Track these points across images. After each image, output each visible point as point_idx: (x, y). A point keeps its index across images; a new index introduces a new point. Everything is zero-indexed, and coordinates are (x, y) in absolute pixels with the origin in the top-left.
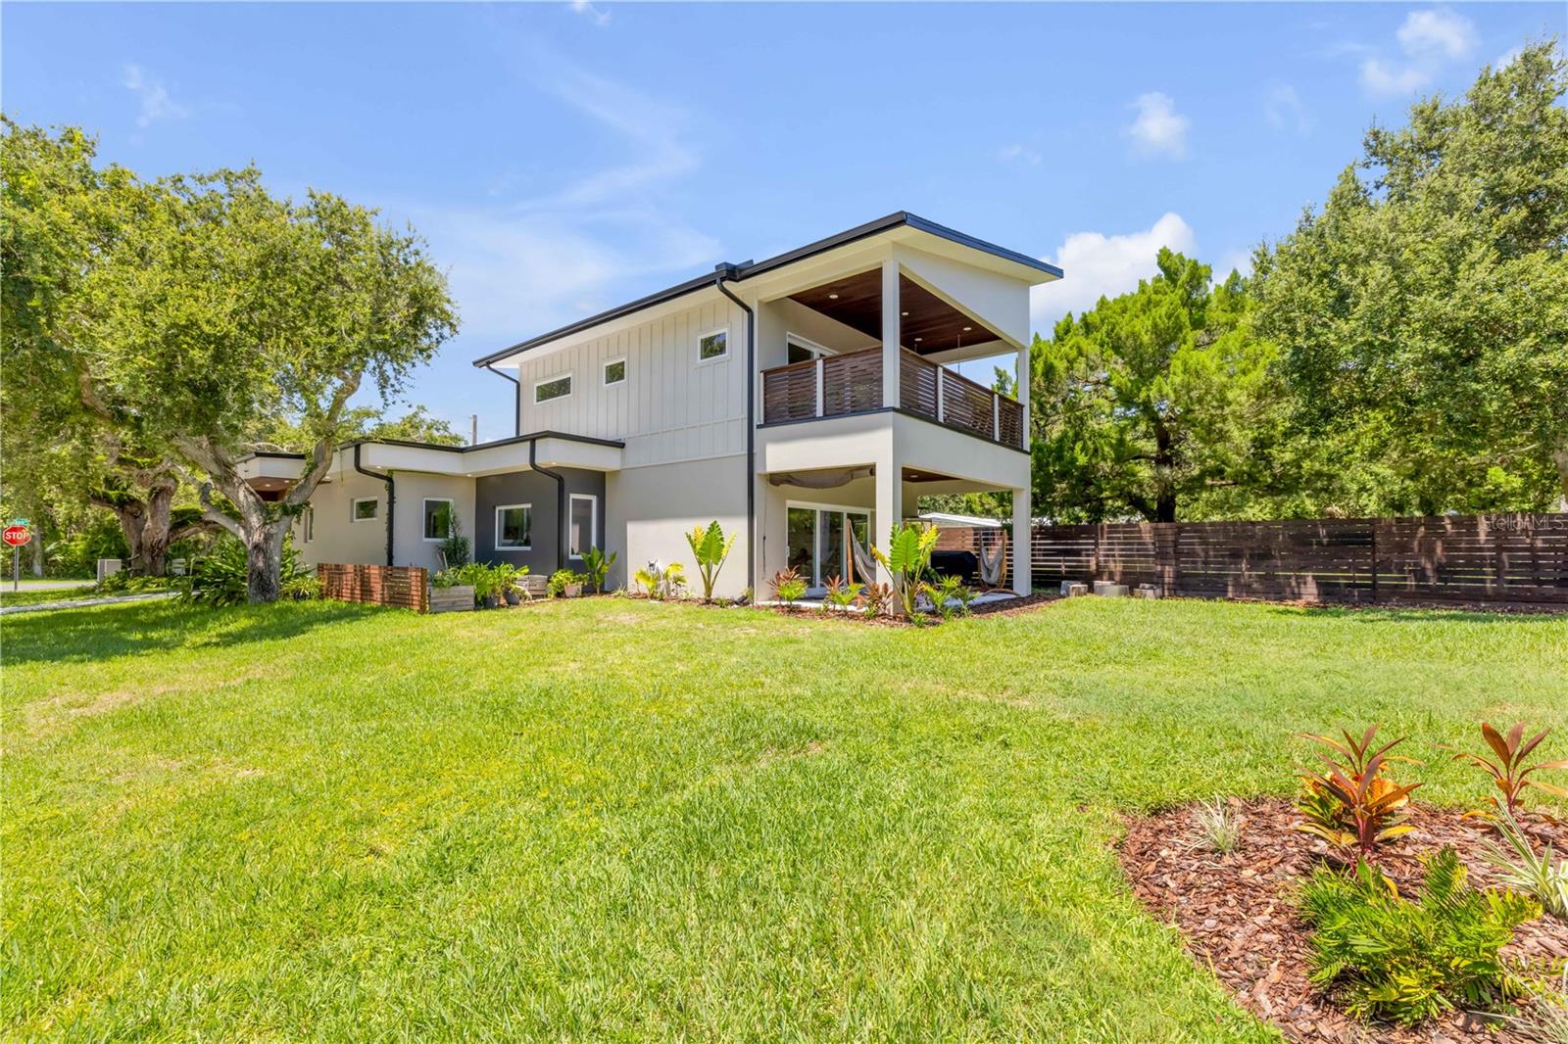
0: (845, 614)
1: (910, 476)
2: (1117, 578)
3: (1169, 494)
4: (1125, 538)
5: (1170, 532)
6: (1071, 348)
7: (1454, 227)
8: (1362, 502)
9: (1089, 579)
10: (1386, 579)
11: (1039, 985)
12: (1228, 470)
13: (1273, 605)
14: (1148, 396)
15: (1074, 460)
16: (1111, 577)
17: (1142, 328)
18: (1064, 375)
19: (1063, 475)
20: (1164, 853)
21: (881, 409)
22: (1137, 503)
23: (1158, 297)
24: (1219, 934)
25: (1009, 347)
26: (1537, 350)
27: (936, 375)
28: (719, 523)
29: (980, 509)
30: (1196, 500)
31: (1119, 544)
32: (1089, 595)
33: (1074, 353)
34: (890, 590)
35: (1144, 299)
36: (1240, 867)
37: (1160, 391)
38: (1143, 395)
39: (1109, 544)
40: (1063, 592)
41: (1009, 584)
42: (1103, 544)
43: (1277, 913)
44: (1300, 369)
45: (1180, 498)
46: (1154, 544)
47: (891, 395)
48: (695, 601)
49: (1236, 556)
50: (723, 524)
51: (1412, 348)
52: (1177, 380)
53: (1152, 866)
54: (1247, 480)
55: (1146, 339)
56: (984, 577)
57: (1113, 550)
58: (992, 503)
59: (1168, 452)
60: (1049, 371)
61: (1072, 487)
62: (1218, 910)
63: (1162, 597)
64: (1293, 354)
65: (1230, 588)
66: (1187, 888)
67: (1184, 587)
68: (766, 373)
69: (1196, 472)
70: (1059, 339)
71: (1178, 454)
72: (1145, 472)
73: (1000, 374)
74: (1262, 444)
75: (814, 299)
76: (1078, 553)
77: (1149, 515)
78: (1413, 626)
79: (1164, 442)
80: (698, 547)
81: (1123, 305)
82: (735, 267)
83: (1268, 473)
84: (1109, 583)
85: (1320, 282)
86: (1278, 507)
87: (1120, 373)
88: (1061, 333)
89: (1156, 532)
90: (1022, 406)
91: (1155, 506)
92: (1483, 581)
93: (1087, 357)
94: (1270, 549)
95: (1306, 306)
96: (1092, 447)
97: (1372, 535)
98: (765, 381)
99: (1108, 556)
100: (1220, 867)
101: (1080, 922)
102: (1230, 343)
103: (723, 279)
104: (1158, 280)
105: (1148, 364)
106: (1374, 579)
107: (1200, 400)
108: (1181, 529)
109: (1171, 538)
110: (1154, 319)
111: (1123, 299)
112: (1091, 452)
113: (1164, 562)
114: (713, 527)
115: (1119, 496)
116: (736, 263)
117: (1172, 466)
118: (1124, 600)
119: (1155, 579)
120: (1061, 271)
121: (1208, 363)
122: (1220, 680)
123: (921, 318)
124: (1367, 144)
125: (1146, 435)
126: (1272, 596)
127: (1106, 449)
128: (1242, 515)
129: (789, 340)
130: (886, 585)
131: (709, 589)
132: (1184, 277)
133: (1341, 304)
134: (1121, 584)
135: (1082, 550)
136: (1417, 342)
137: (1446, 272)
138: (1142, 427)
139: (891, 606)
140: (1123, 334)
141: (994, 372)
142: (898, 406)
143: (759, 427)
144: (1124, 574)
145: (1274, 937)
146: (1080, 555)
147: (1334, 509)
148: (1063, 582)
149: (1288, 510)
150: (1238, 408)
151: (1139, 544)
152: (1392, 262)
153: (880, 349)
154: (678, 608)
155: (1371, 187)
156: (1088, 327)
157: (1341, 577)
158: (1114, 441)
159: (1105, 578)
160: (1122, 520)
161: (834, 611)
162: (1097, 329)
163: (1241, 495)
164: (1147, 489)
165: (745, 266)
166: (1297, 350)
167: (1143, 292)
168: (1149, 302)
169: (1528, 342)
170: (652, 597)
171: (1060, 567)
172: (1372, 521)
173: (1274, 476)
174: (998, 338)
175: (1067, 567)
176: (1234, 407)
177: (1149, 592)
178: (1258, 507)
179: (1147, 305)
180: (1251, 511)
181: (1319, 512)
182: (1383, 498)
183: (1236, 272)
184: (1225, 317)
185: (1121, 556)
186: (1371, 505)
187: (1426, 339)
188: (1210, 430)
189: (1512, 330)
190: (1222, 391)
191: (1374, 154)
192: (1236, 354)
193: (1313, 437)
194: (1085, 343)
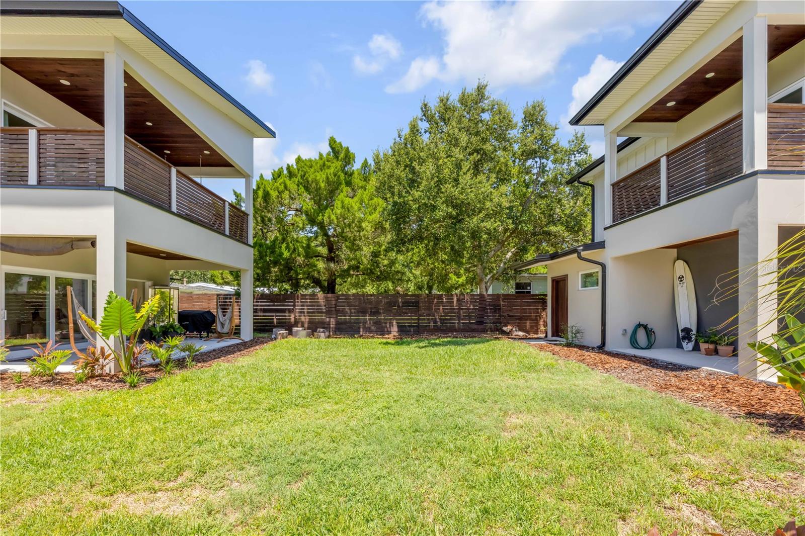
0: (52, 379)
2: (306, 325)
3: (333, 278)
4: (310, 302)
5: (333, 299)
6: (281, 185)
8: (409, 286)
9: (289, 328)
12: (362, 266)
14: (323, 219)
15: (281, 254)
16: (302, 325)
17: (318, 177)
18: (276, 201)
19: (276, 263)
21: (100, 186)
22: (317, 282)
23: (329, 164)
25: (239, 173)
30: (346, 282)
31: (307, 306)
32: (289, 337)
33: (282, 188)
35: (321, 162)
37: (329, 217)
38: (320, 218)
39: (302, 306)
40: (273, 336)
41: (237, 334)
42: (298, 306)
45: (338, 280)
46: (325, 306)
47: (114, 178)
49: (364, 312)
51: (443, 210)
52: (339, 212)
54: (369, 273)
55: (323, 185)
56: (219, 329)
57: (304, 309)
58: (230, 278)
59: (333, 255)
60: (266, 196)
61: (281, 271)
63: (329, 337)
64: (393, 206)
65: (361, 330)
67: (340, 331)
69: (346, 267)
70: (274, 179)
71: (338, 256)
72: (321, 265)
73: (237, 195)
74: (375, 255)
76: (283, 311)
77: (323, 288)
79: (331, 250)
81: (311, 163)
83: (378, 270)
84: (300, 329)
85: (405, 169)
86: (379, 286)
87: (307, 203)
88: (276, 176)
89: (327, 300)
90: (248, 215)
91: (326, 284)
93: (289, 191)
95: (398, 179)
96: (292, 247)
97: (418, 303)
99: (301, 312)
102: (364, 196)
104: (329, 154)
105: (324, 201)
107: (349, 226)
108: (338, 298)
109: (334, 302)
110: (327, 174)
111: (310, 160)
112: (291, 250)
113: (330, 316)
115: (307, 278)
117: (334, 263)
118: (308, 340)
119: (326, 326)
120: (274, 133)
121: (354, 205)
123: (166, 133)
124: (422, 109)
125: (322, 244)
126: (379, 333)
127: (300, 249)
128: (364, 291)
130: (102, 348)
132: (342, 156)
133: (413, 183)
134: (308, 329)
135: (286, 309)
136: (444, 207)
137: (455, 174)
138: (320, 239)
139: (111, 366)
140: (310, 179)
141: (233, 193)
142: (122, 187)
144: (309, 322)
146: (285, 312)
147: (399, 288)
148: (274, 330)
149: (382, 290)
150: (366, 233)
151: (318, 306)
152: (435, 164)
153: (102, 133)
155: (423, 131)
156: (291, 173)
157: (406, 322)
158: (304, 245)
159: (299, 325)
160: (310, 291)
161: (43, 376)
162: (295, 174)
163: (364, 280)
164: (322, 275)
166: (395, 203)
167: (321, 159)
168: (324, 165)
169: (481, 215)
171: (273, 319)
172: (413, 295)
173: (381, 271)
174: (231, 166)
175: (277, 319)
176: (365, 232)
177: (322, 334)
178: (371, 287)
179: (323, 167)
180: (368, 289)
181: (394, 290)
182: (415, 284)
183: (366, 160)
184: (361, 183)
185: (308, 312)
186: (412, 287)
187: (447, 206)
188: (353, 244)
189: (473, 210)
190: (360, 222)
191: (424, 115)
192: (367, 202)
193: (397, 253)
194: (288, 182)
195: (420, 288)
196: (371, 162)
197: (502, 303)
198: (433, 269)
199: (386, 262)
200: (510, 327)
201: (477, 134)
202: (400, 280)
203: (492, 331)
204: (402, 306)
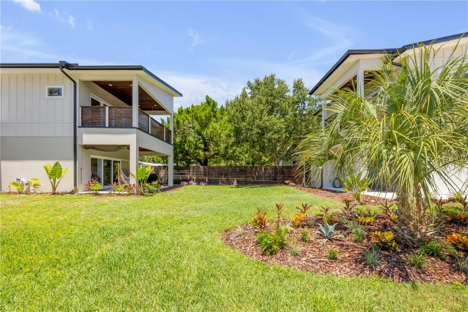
0: (119, 194)
1: (141, 150)
2: (195, 181)
3: (207, 159)
4: (196, 170)
5: (207, 168)
6: (184, 117)
7: (261, 107)
8: (242, 162)
9: (188, 181)
10: (248, 179)
11: (220, 267)
12: (220, 153)
13: (229, 186)
14: (204, 133)
15: (184, 148)
16: (193, 181)
17: (202, 115)
18: (182, 124)
19: (181, 152)
20: (231, 238)
21: (131, 127)
22: (199, 161)
23: (206, 108)
24: (245, 250)
25: (167, 113)
26: (273, 135)
27: (148, 119)
28: (59, 162)
29: (157, 161)
30: (212, 160)
31: (195, 172)
32: (188, 186)
34: (135, 186)
35: (203, 107)
36: (245, 237)
37: (207, 132)
38: (202, 133)
39: (193, 172)
40: (182, 185)
41: (167, 183)
42: (191, 172)
43: (253, 243)
44: (236, 132)
45: (209, 160)
46: (203, 172)
47: (135, 124)
48: (47, 193)
49: (221, 174)
50: (62, 163)
51: (256, 130)
52: (211, 130)
53: (230, 241)
54: (223, 156)
55: (203, 118)
56: (160, 181)
58: (160, 159)
59: (206, 148)
60: (178, 122)
61: (183, 156)
62: (244, 245)
63: (206, 185)
65: (220, 183)
66: (237, 243)
67: (210, 183)
68: (82, 107)
69: (212, 154)
71: (209, 148)
72: (201, 153)
73: (162, 120)
74: (226, 148)
75: (103, 85)
76: (184, 174)
77: (202, 164)
78: (255, 189)
79: (205, 146)
80: (49, 172)
81: (198, 108)
82: (69, 64)
83: (227, 155)
84: (193, 182)
85: (240, 113)
86: (227, 162)
88: (180, 112)
89: (204, 169)
90: (171, 131)
91: (203, 162)
92: (263, 179)
93: (188, 120)
94: (228, 173)
95: (237, 117)
97: (246, 170)
98: (82, 110)
99: (192, 175)
100: (241, 238)
101: (222, 254)
102: (222, 123)
103: (63, 67)
104: (206, 103)
105: (204, 125)
106: (246, 179)
107: (216, 136)
108: (209, 168)
109: (207, 170)
110: (205, 113)
111: (197, 106)
112: (189, 146)
113: (206, 176)
114: (56, 164)
115: (194, 159)
116: (69, 63)
117: (207, 152)
118: (198, 186)
119: (204, 181)
120: (182, 95)
121: (217, 127)
122: (227, 203)
124: (247, 84)
125: (201, 143)
126: (229, 184)
127: (193, 146)
128: (220, 165)
129: (91, 97)
130: (134, 184)
131: (54, 188)
132: (212, 104)
133: (244, 119)
134: (196, 182)
135: (186, 173)
136: (256, 129)
137: (260, 116)
138: (201, 141)
139: (135, 191)
140: (198, 116)
142: (138, 127)
143: (79, 127)
144: (196, 179)
145: (253, 247)
146: (185, 175)
147: (237, 164)
148: (181, 182)
149: (229, 164)
151: (200, 172)
152: (252, 112)
153: (131, 109)
154: (39, 196)
155: (248, 93)
156: (188, 112)
157: (241, 179)
158: (194, 144)
160: (195, 165)
161: (114, 194)
162: (190, 113)
163: (221, 160)
164: (202, 157)
165: (73, 65)
166: (235, 127)
167: (202, 105)
168: (204, 108)
169: (272, 132)
170: (20, 193)
171: (180, 178)
172: (244, 167)
173: (229, 155)
174: (164, 110)
175: (182, 178)
176: (222, 138)
177: (203, 184)
178: (223, 163)
179: (204, 110)
180: (222, 164)
181: (235, 164)
182: (246, 162)
183: (222, 106)
184: (220, 116)
185: (196, 175)
186: (244, 163)
187: (257, 129)
188: (217, 144)
189: (269, 130)
190: (220, 134)
191: (249, 86)
192: (223, 125)
193: (236, 147)
194: (187, 116)
195: (248, 163)
196: (225, 106)
197: (285, 170)
198: (253, 155)
199: (231, 151)
200: (288, 181)
201: (272, 95)
202: (238, 159)
203: (280, 183)
204: (239, 172)
